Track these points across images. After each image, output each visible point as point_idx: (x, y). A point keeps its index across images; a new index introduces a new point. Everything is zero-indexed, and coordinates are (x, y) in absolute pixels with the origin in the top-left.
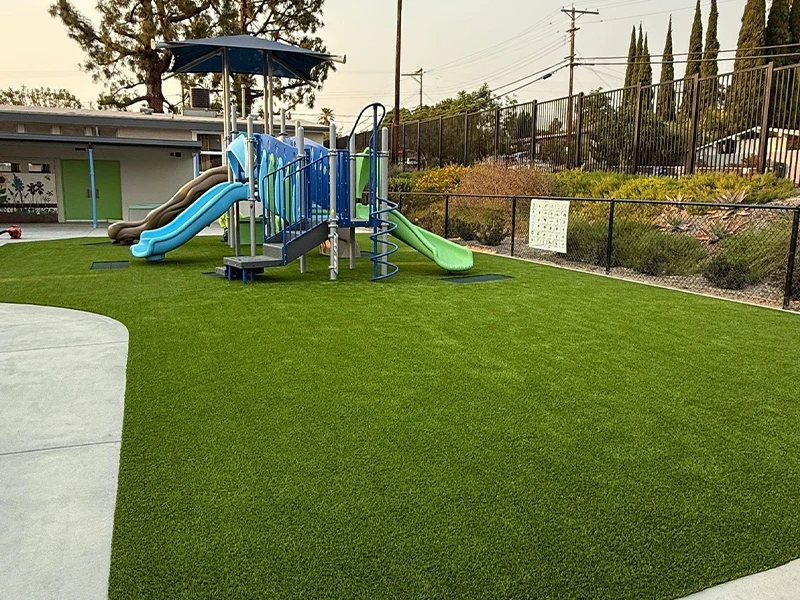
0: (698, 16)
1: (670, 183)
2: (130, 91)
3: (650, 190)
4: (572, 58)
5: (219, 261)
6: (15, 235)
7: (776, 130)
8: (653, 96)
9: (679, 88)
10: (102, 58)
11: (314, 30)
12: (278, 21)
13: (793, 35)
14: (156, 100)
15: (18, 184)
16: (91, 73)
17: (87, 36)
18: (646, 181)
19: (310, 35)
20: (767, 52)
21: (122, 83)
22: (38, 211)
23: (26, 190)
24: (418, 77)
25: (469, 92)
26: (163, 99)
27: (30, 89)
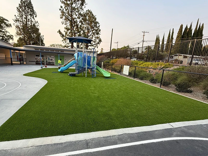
0: (170, 33)
1: (151, 64)
2: (69, 45)
3: (147, 65)
4: (143, 40)
5: (68, 73)
6: (46, 67)
7: (181, 54)
8: (160, 47)
9: (165, 46)
10: (65, 40)
11: (99, 35)
12: (93, 33)
13: (188, 37)
14: (72, 46)
15: (49, 59)
16: (63, 42)
17: (63, 36)
18: (147, 63)
19: (98, 36)
20: (182, 40)
21: (67, 43)
22: (52, 63)
23: (50, 60)
24: (117, 43)
25: (125, 46)
26: (73, 46)
27: (56, 44)
